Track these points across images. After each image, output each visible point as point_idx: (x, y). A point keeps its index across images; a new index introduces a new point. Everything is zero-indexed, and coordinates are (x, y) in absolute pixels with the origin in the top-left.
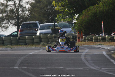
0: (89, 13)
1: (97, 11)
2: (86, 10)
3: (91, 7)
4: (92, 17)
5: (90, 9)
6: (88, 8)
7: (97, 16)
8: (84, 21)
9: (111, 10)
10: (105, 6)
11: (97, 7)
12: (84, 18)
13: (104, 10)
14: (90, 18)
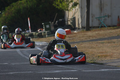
0: (13, 9)
1: (21, 8)
2: (9, 7)
3: (14, 3)
4: (16, 14)
5: (13, 6)
6: (11, 5)
7: (21, 13)
8: (7, 18)
9: (35, 6)
10: (28, 2)
11: (20, 3)
12: (8, 15)
13: (27, 7)
14: (13, 15)
